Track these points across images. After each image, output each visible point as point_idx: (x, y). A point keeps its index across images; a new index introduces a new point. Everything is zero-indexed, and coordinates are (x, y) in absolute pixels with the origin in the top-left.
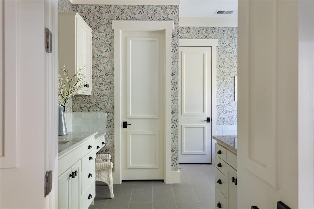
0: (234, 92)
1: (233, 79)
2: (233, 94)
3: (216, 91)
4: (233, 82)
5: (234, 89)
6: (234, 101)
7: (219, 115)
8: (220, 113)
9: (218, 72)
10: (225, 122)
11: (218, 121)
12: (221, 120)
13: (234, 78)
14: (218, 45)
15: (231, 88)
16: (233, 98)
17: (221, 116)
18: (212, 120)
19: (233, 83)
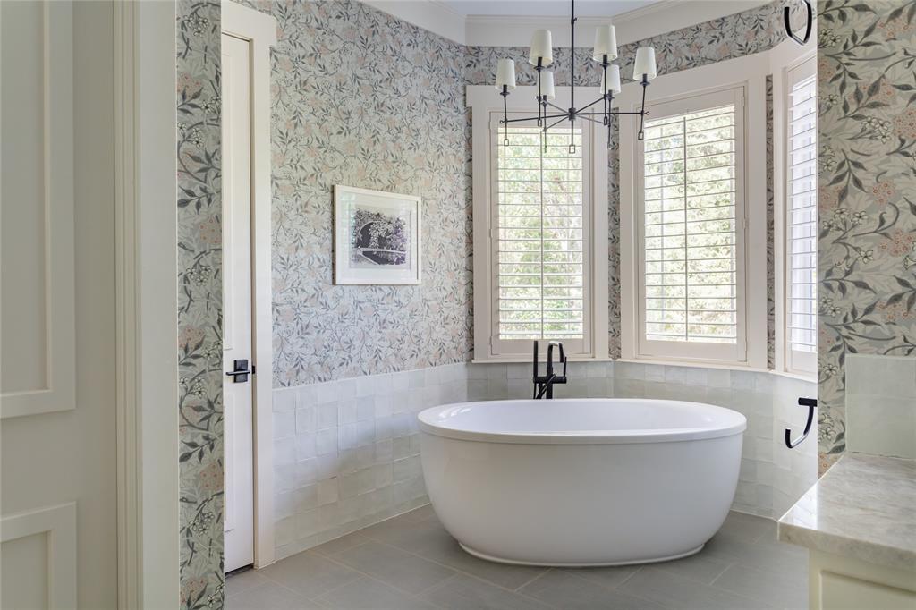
0: (333, 251)
1: (329, 195)
2: (327, 257)
3: (269, 240)
4: (327, 209)
5: (329, 235)
6: (334, 283)
7: (280, 343)
8: (285, 335)
9: (278, 159)
10: (303, 375)
11: (277, 370)
12: (287, 366)
13: (333, 192)
14: (274, 44)
15: (321, 232)
16: (329, 273)
17: (288, 349)
18: (254, 368)
19: (328, 215)
